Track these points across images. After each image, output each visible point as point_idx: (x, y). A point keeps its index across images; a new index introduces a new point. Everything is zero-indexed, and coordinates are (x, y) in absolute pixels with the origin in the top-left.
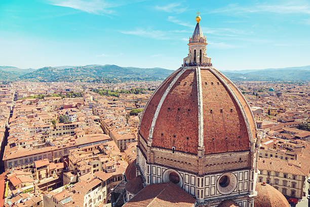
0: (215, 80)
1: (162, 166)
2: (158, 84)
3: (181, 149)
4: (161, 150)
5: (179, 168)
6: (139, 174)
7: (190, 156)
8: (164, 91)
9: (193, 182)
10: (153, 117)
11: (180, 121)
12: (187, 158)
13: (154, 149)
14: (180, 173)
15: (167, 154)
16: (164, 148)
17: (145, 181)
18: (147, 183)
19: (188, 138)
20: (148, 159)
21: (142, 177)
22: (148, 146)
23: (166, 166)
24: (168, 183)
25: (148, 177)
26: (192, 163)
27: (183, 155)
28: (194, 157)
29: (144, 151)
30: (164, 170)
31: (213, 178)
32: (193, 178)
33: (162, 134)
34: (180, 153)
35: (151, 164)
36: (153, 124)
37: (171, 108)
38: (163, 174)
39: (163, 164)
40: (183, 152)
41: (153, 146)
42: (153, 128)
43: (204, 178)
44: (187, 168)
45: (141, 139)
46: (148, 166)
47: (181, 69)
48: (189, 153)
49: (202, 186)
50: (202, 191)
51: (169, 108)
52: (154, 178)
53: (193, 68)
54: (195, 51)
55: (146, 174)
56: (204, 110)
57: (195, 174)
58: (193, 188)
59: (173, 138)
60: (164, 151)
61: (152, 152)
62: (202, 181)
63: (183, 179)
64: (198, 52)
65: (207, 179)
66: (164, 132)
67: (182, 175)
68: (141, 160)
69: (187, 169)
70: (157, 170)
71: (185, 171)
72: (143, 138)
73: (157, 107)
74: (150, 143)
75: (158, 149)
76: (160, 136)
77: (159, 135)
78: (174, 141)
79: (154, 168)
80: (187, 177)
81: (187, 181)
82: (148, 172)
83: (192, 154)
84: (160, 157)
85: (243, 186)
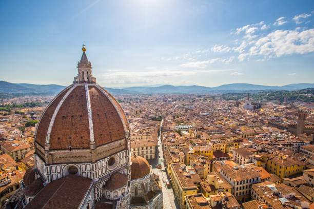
1: (61, 163)
2: (52, 97)
3: (76, 147)
4: (59, 152)
5: (76, 161)
6: (39, 176)
7: (84, 151)
8: (59, 102)
9: (89, 169)
10: (48, 125)
11: (74, 125)
12: (82, 152)
13: (52, 152)
14: (77, 165)
15: (65, 153)
16: (62, 149)
17: (45, 180)
18: (47, 182)
19: (82, 138)
20: (47, 161)
21: (42, 179)
22: (45, 150)
23: (65, 163)
24: (69, 175)
25: (48, 177)
26: (87, 155)
27: (79, 151)
28: (88, 150)
29: (42, 155)
30: (63, 167)
31: (103, 162)
32: (88, 166)
33: (59, 138)
34: (76, 150)
35: (49, 165)
36: (49, 131)
37: (65, 115)
38: (62, 170)
40: (79, 149)
41: (51, 150)
42: (49, 135)
43: (97, 163)
44: (83, 160)
45: (38, 146)
46: (47, 168)
47: (72, 86)
48: (84, 148)
49: (96, 170)
50: (96, 173)
51: (64, 117)
52: (54, 176)
53: (82, 84)
54: (83, 72)
55: (45, 175)
56: (93, 115)
57: (89, 162)
58: (89, 173)
59: (69, 140)
60: (62, 152)
61: (50, 154)
62: (96, 166)
63: (80, 169)
64: (85, 73)
65: (99, 164)
66: (60, 136)
67: (79, 166)
68: (40, 164)
69: (83, 161)
70: (56, 169)
71: (81, 163)
72: (39, 144)
73: (51, 116)
74: (47, 148)
75: (56, 151)
77: (56, 140)
78: (70, 142)
79: (53, 168)
80: (84, 166)
81: (84, 169)
82: (48, 173)
83: (86, 148)
84: (58, 157)
85: (123, 161)
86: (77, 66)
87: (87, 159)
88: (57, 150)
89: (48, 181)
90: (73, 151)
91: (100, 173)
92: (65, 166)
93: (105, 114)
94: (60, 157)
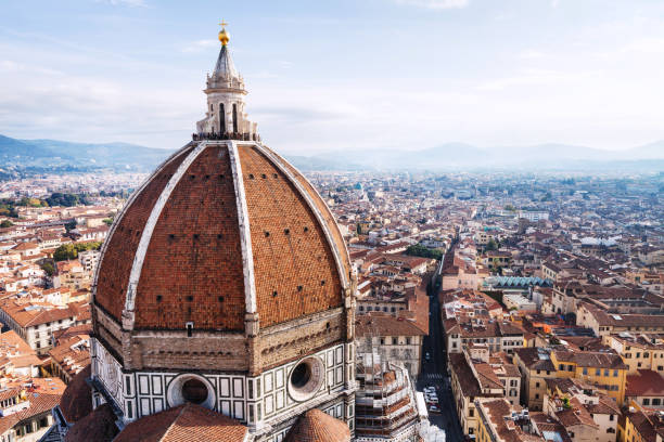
0: (269, 171)
1: (164, 370)
2: (139, 179)
3: (207, 324)
4: (159, 335)
5: (204, 366)
6: (102, 401)
7: (228, 337)
8: (157, 195)
9: (238, 392)
10: (131, 259)
11: (202, 262)
12: (223, 342)
13: (141, 336)
14: (207, 378)
15: (175, 340)
16: (168, 330)
17: (122, 414)
18: (126, 418)
19: (221, 299)
20: (127, 360)
21: (111, 409)
22: (123, 330)
23: (173, 370)
24: (181, 406)
25: (130, 403)
26: (235, 351)
27: (213, 337)
28: (239, 337)
29: (112, 343)
30: (168, 379)
31: (280, 374)
32: (238, 382)
33: (159, 298)
34: (206, 336)
35: (134, 371)
36: (135, 276)
37: (178, 234)
38: (167, 388)
39: (167, 366)
40: (213, 331)
41: (138, 328)
42: (134, 287)
43: (261, 377)
44: (223, 363)
45: (101, 315)
46: (128, 379)
47: (192, 147)
48: (226, 331)
49: (259, 395)
50: (259, 405)
51: (172, 236)
52: (145, 403)
53: (221, 143)
54: (222, 105)
55: (121, 399)
56: (253, 235)
57: (242, 373)
58: (239, 405)
59: (186, 304)
60: (166, 336)
61: (137, 342)
62: (259, 384)
63: (215, 389)
64: (229, 109)
65: (268, 378)
66: (163, 292)
67: (213, 381)
68: (106, 368)
69: (225, 367)
70: (150, 383)
71: (219, 372)
72: (106, 312)
73: (139, 235)
74: (129, 324)
75: (152, 335)
76: (155, 302)
77: (151, 301)
78: (190, 309)
79: (144, 380)
80: (225, 383)
81: (225, 392)
82: (129, 393)
83: (233, 331)
84: (157, 351)
85: (335, 378)
86: (205, 87)
87: (235, 363)
88: (156, 330)
89: (130, 416)
90: (198, 336)
91: (269, 409)
92: (174, 377)
93: (287, 232)
94: (161, 352)
